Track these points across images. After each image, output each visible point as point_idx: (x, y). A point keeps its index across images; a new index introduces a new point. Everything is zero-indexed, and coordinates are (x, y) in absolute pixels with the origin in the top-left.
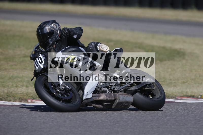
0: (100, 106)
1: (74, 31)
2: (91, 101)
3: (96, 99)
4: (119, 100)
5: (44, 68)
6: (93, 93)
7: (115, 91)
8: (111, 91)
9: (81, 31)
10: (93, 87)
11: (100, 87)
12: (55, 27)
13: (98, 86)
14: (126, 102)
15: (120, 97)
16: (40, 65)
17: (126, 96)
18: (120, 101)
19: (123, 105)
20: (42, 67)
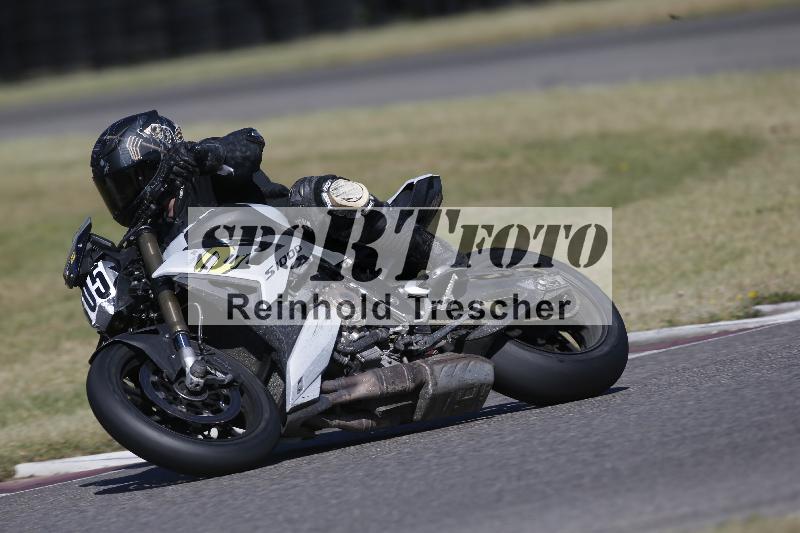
0: (365, 423)
1: (217, 148)
2: (320, 409)
3: (339, 400)
4: (436, 384)
5: (117, 313)
6: (323, 379)
7: (413, 356)
8: (398, 355)
11: (350, 349)
12: (160, 136)
13: (340, 347)
14: (468, 388)
15: (437, 373)
16: (100, 306)
17: (460, 365)
18: (440, 391)
19: (458, 398)
20: (111, 310)
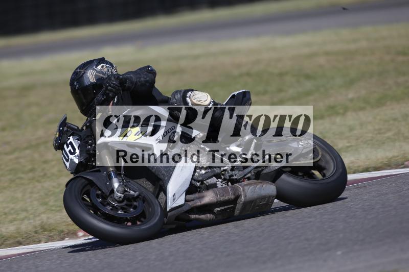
0: (209, 216)
2: (185, 210)
3: (195, 205)
4: (246, 196)
5: (80, 162)
6: (186, 195)
7: (234, 182)
8: (226, 181)
9: (150, 75)
10: (184, 182)
11: (200, 178)
12: (106, 70)
13: (195, 177)
14: (263, 198)
15: (246, 191)
16: (71, 159)
17: (258, 186)
18: (248, 199)
19: (258, 203)
20: (77, 161)
